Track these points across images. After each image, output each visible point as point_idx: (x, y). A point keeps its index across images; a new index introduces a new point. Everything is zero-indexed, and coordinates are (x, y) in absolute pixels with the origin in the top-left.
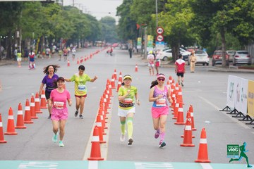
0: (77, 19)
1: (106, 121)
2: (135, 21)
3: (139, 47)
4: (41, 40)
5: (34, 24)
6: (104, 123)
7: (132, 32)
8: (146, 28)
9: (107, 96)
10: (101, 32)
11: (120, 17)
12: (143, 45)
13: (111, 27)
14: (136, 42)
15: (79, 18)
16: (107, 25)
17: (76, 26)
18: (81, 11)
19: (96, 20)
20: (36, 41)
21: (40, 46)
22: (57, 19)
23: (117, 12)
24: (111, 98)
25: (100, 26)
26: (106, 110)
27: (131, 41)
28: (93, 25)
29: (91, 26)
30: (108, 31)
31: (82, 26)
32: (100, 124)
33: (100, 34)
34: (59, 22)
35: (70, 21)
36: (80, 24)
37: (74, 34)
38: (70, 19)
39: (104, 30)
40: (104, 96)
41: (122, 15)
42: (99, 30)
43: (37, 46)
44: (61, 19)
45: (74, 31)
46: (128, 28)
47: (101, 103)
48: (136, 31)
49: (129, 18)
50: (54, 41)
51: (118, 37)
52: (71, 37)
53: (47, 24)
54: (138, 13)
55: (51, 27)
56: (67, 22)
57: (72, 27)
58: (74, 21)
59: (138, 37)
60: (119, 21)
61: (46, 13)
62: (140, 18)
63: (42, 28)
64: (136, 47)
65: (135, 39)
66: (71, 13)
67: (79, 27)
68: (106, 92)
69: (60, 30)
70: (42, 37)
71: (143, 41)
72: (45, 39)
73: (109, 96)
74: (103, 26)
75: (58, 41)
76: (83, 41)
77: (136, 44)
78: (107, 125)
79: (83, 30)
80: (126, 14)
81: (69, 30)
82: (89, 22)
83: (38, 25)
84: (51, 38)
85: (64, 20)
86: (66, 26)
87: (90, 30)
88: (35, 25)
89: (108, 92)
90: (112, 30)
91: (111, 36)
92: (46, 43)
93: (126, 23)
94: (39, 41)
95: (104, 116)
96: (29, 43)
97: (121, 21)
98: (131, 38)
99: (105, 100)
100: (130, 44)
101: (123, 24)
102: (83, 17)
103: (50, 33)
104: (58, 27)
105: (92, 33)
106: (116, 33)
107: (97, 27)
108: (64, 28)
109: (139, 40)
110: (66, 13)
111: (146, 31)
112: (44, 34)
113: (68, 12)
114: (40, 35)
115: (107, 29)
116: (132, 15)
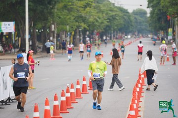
0: (110, 12)
1: (139, 109)
2: (165, 13)
3: (170, 37)
4: (75, 33)
5: (68, 17)
6: (137, 111)
7: (163, 23)
8: (176, 19)
9: (139, 86)
10: (133, 24)
11: (151, 9)
12: (174, 35)
13: (142, 19)
14: (167, 32)
15: (112, 11)
16: (138, 17)
17: (108, 19)
18: (113, 4)
19: (128, 13)
20: (71, 34)
21: (74, 38)
22: (90, 12)
23: (148, 5)
24: (143, 87)
25: (132, 18)
26: (139, 99)
27: (162, 31)
28: (125, 17)
29: (124, 18)
30: (140, 22)
31: (114, 19)
32: (133, 113)
33: (132, 26)
34: (92, 15)
35: (103, 14)
36: (112, 16)
37: (107, 26)
38: (102, 12)
39: (137, 22)
40: (137, 86)
41: (153, 7)
42: (131, 22)
43: (72, 38)
44: (94, 12)
45: (107, 24)
46: (159, 19)
47: (134, 92)
48: (167, 21)
49: (160, 10)
50: (88, 33)
51: (149, 29)
52: (104, 29)
53: (81, 17)
54: (168, 4)
55: (84, 20)
56: (101, 15)
57: (105, 20)
58: (107, 14)
59: (169, 28)
60: (150, 13)
61: (80, 7)
62: (170, 10)
63: (76, 21)
64: (167, 38)
65: (166, 30)
66: (104, 6)
67: (112, 19)
68: (138, 81)
69: (93, 23)
70: (76, 30)
71: (174, 31)
72: (79, 31)
73: (142, 86)
74: (135, 18)
75: (92, 33)
76: (115, 33)
77: (168, 35)
78: (140, 113)
79: (116, 22)
80: (157, 6)
81: (102, 23)
82: (121, 14)
83: (72, 18)
84: (85, 31)
85: (97, 13)
86: (99, 18)
87: (122, 22)
88: (70, 19)
89: (141, 81)
90: (143, 22)
91: (143, 27)
92: (80, 36)
93: (157, 14)
94: (73, 33)
95: (137, 105)
96: (64, 36)
97: (152, 13)
98: (162, 29)
99: (138, 89)
100: (161, 34)
101: (154, 16)
102: (115, 9)
103: (83, 25)
104: (91, 20)
105: (125, 25)
106: (148, 25)
107: (129, 19)
108: (97, 21)
109: (170, 30)
110: (99, 6)
111: (176, 22)
112: (78, 27)
113: (101, 6)
114: (75, 28)
115: (139, 21)
116: (163, 7)
